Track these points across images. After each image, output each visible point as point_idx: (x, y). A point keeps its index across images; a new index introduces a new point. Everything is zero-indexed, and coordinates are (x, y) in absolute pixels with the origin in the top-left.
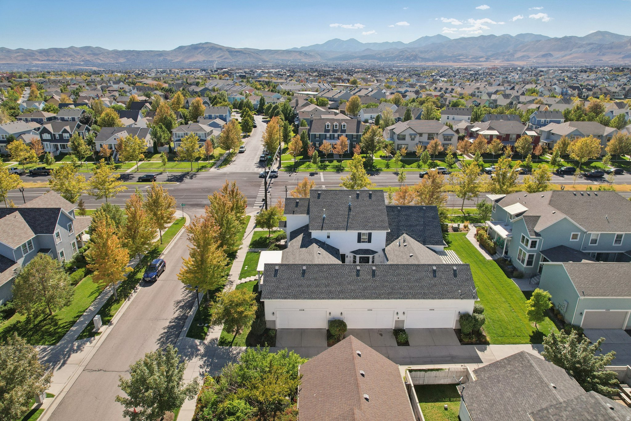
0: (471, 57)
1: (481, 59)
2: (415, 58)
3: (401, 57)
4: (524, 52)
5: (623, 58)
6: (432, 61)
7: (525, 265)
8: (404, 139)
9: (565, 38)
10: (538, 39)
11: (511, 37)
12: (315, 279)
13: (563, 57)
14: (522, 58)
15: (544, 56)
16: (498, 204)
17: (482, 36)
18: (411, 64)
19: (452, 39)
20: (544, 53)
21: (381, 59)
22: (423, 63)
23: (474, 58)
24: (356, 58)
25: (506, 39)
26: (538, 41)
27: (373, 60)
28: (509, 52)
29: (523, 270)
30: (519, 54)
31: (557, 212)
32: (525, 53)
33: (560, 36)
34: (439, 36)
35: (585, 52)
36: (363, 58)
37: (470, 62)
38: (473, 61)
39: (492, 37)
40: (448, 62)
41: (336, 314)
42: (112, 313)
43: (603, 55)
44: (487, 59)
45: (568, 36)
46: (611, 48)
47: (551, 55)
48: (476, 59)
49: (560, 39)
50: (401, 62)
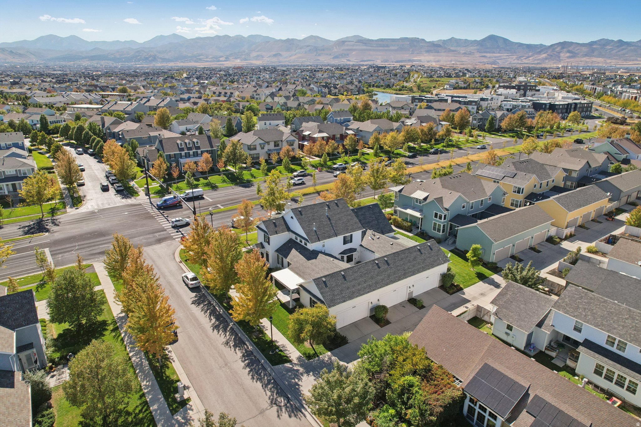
0: (211, 57)
1: (221, 59)
2: (155, 59)
3: (139, 57)
4: (258, 51)
5: (334, 58)
6: (173, 61)
7: (441, 233)
8: (255, 149)
9: (288, 40)
10: (268, 41)
11: (244, 37)
12: (355, 279)
13: (290, 57)
14: (257, 57)
15: (275, 55)
16: (402, 193)
17: (217, 36)
18: (152, 65)
19: (189, 38)
20: (274, 53)
21: (115, 60)
22: (164, 64)
23: (214, 58)
24: (83, 58)
25: (239, 40)
26: (268, 42)
27: (106, 61)
28: (244, 52)
29: (440, 237)
30: (254, 54)
31: (452, 192)
32: (259, 53)
33: (284, 38)
34: (175, 35)
35: (306, 52)
36: (92, 58)
37: (210, 61)
38: (214, 61)
39: (226, 37)
40: (190, 62)
41: (375, 302)
42: (174, 377)
43: (319, 55)
44: (227, 59)
45: (290, 38)
46: (324, 50)
47: (280, 55)
48: (217, 59)
49: (285, 41)
50: (139, 63)
